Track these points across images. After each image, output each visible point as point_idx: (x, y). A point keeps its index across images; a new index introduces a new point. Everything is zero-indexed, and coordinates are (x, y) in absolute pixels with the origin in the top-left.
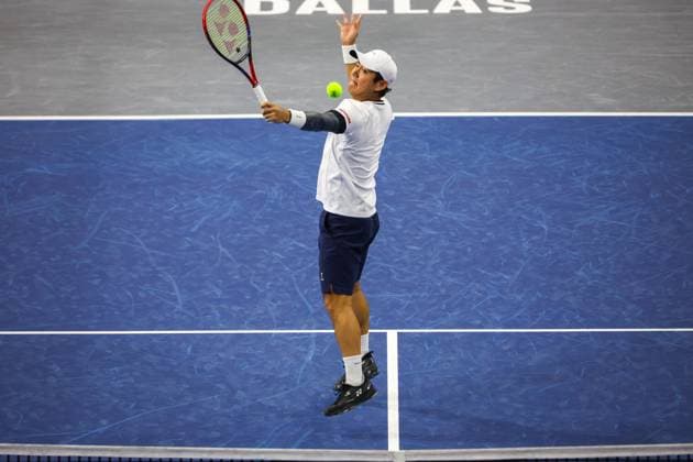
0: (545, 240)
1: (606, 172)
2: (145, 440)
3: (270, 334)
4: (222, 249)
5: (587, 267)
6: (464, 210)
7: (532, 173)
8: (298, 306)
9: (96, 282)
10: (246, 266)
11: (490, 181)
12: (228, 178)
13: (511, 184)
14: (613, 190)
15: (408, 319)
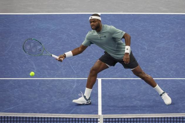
0: (146, 51)
1: (165, 31)
2: (24, 111)
3: (63, 79)
5: (159, 59)
7: (143, 31)
8: (72, 71)
9: (10, 63)
12: (50, 32)
13: (136, 34)
14: (167, 36)
15: (104, 75)
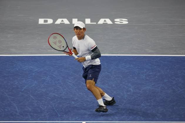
0: (132, 94)
1: (151, 73)
4: (31, 96)
5: (145, 102)
6: (107, 85)
7: (128, 73)
8: (55, 114)
10: (39, 102)
11: (115, 76)
12: (34, 74)
13: (121, 77)
14: (153, 79)
